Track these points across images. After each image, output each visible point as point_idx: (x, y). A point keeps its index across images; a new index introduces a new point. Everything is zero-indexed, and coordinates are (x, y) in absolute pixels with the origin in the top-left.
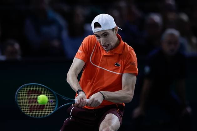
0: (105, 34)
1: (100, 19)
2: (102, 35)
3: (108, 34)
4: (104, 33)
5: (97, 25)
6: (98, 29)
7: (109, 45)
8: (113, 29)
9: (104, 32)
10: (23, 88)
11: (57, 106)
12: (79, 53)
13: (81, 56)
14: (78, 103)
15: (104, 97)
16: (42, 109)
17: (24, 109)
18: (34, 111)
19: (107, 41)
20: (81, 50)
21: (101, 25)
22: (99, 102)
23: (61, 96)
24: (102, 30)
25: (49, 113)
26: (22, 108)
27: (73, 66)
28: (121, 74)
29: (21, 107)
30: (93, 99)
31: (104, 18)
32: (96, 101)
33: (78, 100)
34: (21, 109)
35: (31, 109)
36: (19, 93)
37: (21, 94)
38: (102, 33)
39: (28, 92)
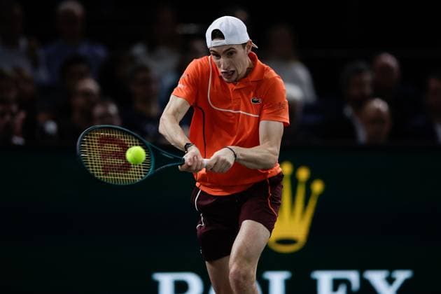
0: (230, 52)
1: (224, 25)
2: (224, 52)
3: (236, 52)
4: (227, 50)
5: (217, 34)
6: (219, 42)
7: (233, 72)
8: (244, 45)
9: (227, 48)
10: (90, 132)
11: (152, 167)
12: (180, 89)
13: (185, 93)
14: (189, 164)
15: (235, 156)
16: (127, 170)
17: (92, 168)
18: (112, 174)
19: (231, 64)
20: (183, 84)
21: (225, 35)
22: (228, 164)
23: (160, 150)
24: (226, 44)
25: (138, 177)
26: (90, 166)
27: (169, 107)
28: (257, 116)
29: (88, 165)
30: (218, 158)
31: (230, 24)
32: (224, 161)
33: (190, 160)
34: (88, 167)
35: (106, 169)
36: (84, 141)
37: (86, 143)
38: (224, 49)
39: (100, 139)
